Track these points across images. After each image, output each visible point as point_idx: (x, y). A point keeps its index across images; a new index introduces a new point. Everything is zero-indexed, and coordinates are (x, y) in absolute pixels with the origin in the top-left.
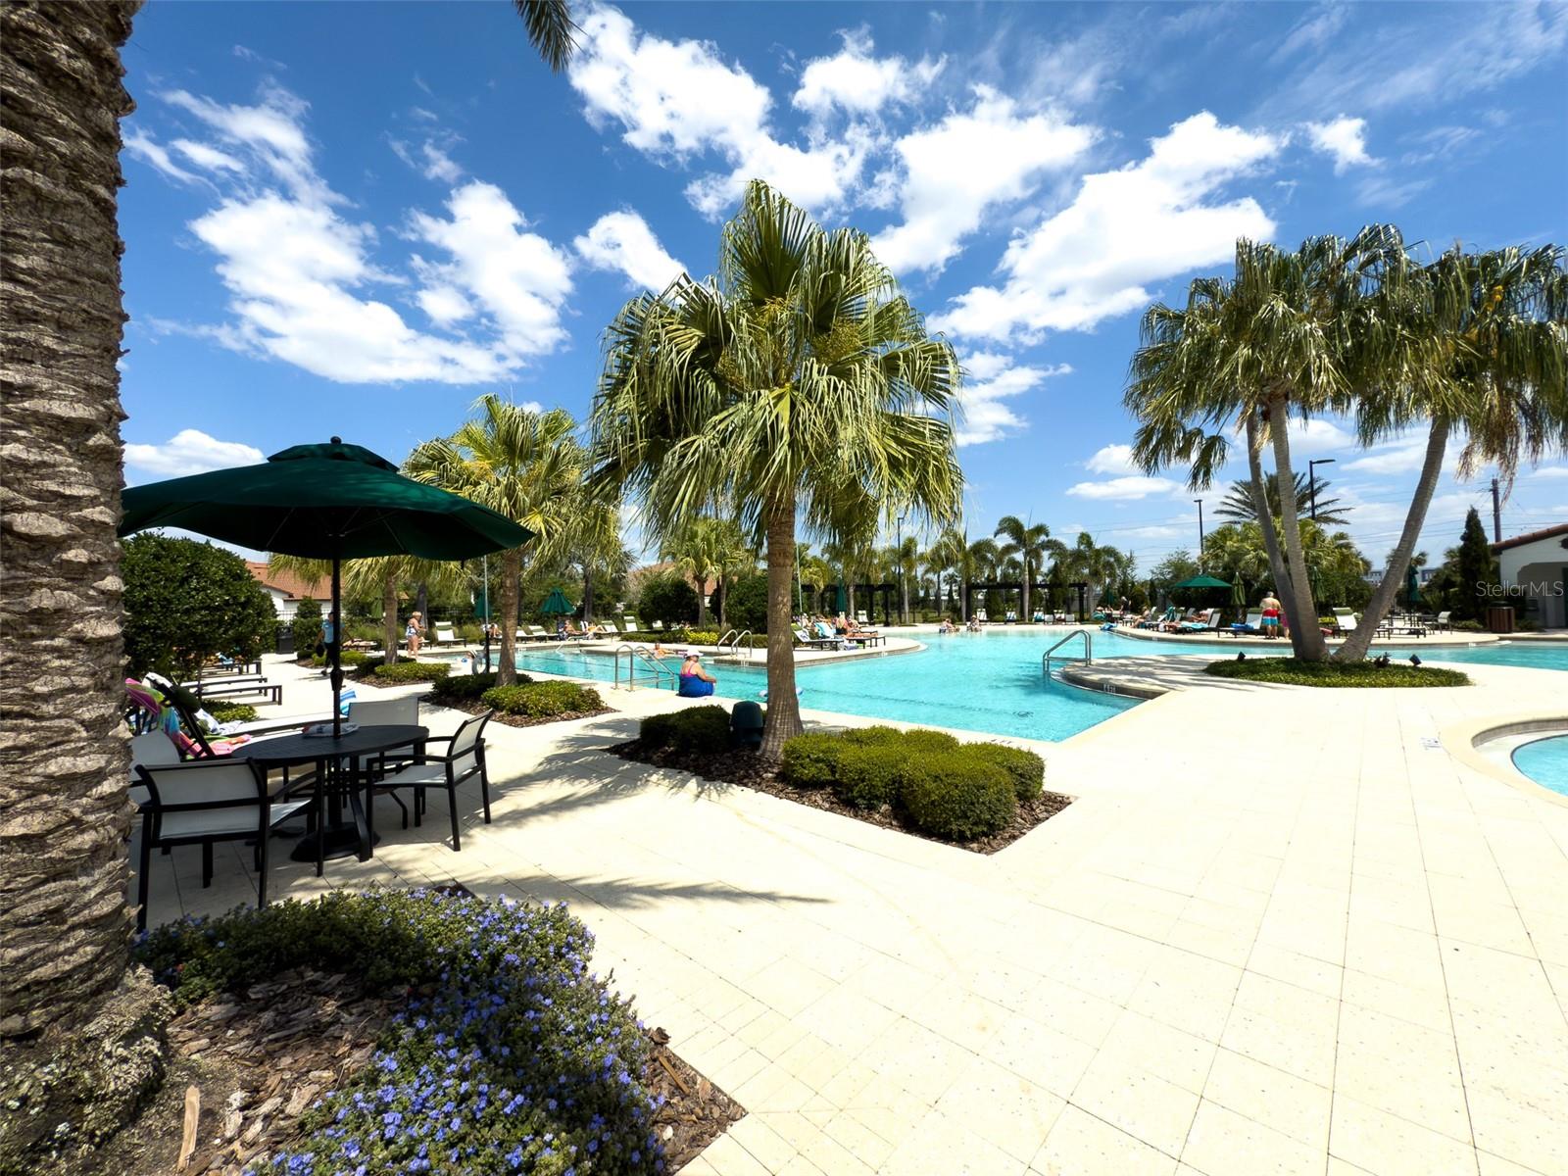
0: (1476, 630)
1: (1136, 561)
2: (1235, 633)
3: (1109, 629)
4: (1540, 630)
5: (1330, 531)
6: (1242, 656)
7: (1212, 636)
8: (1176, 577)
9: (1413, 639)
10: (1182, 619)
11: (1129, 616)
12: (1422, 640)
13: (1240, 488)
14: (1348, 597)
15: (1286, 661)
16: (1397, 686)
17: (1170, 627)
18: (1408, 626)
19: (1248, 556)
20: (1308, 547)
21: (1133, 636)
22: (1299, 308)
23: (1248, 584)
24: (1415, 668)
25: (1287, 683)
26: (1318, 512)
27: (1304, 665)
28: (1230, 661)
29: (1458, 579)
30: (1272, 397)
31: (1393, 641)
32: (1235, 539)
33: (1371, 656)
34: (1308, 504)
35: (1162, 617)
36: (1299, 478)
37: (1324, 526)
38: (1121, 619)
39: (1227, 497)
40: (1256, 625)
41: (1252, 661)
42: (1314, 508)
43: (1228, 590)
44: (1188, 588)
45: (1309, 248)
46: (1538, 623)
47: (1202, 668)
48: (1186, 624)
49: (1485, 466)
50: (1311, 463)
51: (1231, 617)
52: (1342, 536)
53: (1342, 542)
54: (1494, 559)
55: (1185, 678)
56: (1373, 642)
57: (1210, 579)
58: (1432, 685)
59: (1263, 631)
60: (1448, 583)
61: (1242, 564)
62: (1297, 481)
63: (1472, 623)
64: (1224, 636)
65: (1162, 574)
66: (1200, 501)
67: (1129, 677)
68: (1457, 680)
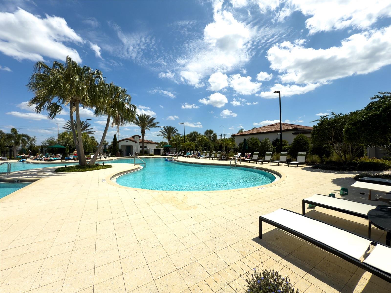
0: (115, 157)
1: (36, 140)
2: (66, 160)
3: (22, 161)
4: (123, 156)
5: (90, 135)
6: (66, 166)
7: (60, 161)
8: (50, 145)
9: (105, 159)
10: (51, 157)
11: (32, 157)
12: (106, 159)
13: (69, 122)
14: (93, 150)
15: (77, 166)
16: (100, 169)
17: (46, 159)
18: (104, 157)
19: (71, 140)
20: (85, 139)
21: (32, 163)
22: (82, 81)
23: (70, 147)
24: (103, 165)
25: (77, 172)
26: (88, 131)
27: (81, 167)
28: (63, 168)
29: (112, 147)
30: (76, 100)
31: (101, 160)
32: (67, 135)
33: (96, 163)
34: (86, 129)
35: (44, 157)
36: (84, 122)
37: (89, 134)
38: (28, 158)
39: (66, 124)
40: (72, 158)
41: (69, 167)
42: (87, 130)
43: (65, 148)
44: (53, 148)
45: (85, 68)
46: (123, 155)
47: (54, 170)
48: (51, 158)
49: (115, 126)
50: (87, 119)
51: (65, 156)
52: (93, 137)
53: (93, 138)
54: (118, 143)
55: (48, 174)
56: (96, 160)
57: (60, 146)
58: (106, 168)
59: (73, 159)
60: (111, 148)
61: (69, 142)
62: (84, 123)
63: (114, 156)
64: (63, 161)
65: (45, 144)
66: (58, 124)
67: (27, 176)
68: (110, 167)
